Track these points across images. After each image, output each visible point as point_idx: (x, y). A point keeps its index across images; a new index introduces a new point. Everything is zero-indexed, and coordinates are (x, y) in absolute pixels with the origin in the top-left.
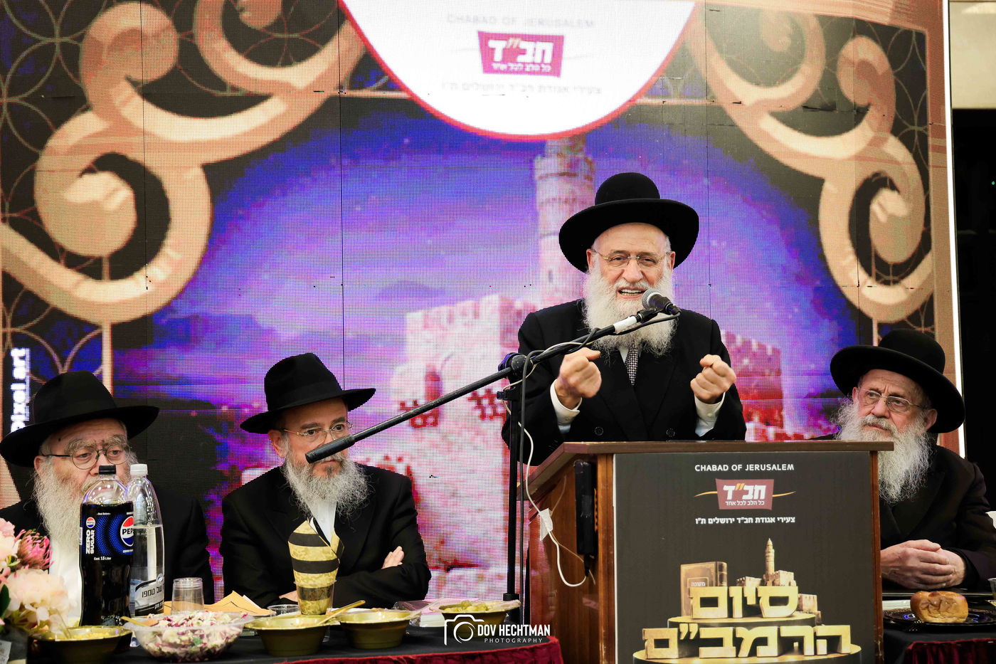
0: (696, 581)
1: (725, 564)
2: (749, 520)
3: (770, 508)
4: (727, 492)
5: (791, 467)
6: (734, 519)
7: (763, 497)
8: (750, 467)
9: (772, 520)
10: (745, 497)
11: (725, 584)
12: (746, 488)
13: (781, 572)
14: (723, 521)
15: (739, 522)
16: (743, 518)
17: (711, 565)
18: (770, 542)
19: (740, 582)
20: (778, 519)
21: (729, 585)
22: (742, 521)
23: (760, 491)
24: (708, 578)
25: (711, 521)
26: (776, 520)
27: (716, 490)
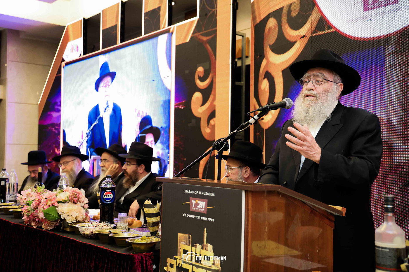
0: (182, 241)
1: (191, 236)
2: (199, 218)
3: (206, 213)
4: (193, 203)
5: (213, 195)
6: (194, 216)
7: (204, 208)
8: (200, 193)
9: (206, 219)
10: (198, 207)
11: (190, 245)
12: (199, 202)
13: (208, 244)
14: (191, 216)
15: (196, 218)
16: (197, 216)
17: (187, 235)
18: (205, 229)
19: (195, 245)
20: (209, 219)
21: (192, 246)
22: (197, 217)
23: (203, 204)
24: (185, 241)
25: (188, 215)
26: (208, 219)
27: (189, 202)
